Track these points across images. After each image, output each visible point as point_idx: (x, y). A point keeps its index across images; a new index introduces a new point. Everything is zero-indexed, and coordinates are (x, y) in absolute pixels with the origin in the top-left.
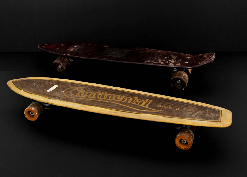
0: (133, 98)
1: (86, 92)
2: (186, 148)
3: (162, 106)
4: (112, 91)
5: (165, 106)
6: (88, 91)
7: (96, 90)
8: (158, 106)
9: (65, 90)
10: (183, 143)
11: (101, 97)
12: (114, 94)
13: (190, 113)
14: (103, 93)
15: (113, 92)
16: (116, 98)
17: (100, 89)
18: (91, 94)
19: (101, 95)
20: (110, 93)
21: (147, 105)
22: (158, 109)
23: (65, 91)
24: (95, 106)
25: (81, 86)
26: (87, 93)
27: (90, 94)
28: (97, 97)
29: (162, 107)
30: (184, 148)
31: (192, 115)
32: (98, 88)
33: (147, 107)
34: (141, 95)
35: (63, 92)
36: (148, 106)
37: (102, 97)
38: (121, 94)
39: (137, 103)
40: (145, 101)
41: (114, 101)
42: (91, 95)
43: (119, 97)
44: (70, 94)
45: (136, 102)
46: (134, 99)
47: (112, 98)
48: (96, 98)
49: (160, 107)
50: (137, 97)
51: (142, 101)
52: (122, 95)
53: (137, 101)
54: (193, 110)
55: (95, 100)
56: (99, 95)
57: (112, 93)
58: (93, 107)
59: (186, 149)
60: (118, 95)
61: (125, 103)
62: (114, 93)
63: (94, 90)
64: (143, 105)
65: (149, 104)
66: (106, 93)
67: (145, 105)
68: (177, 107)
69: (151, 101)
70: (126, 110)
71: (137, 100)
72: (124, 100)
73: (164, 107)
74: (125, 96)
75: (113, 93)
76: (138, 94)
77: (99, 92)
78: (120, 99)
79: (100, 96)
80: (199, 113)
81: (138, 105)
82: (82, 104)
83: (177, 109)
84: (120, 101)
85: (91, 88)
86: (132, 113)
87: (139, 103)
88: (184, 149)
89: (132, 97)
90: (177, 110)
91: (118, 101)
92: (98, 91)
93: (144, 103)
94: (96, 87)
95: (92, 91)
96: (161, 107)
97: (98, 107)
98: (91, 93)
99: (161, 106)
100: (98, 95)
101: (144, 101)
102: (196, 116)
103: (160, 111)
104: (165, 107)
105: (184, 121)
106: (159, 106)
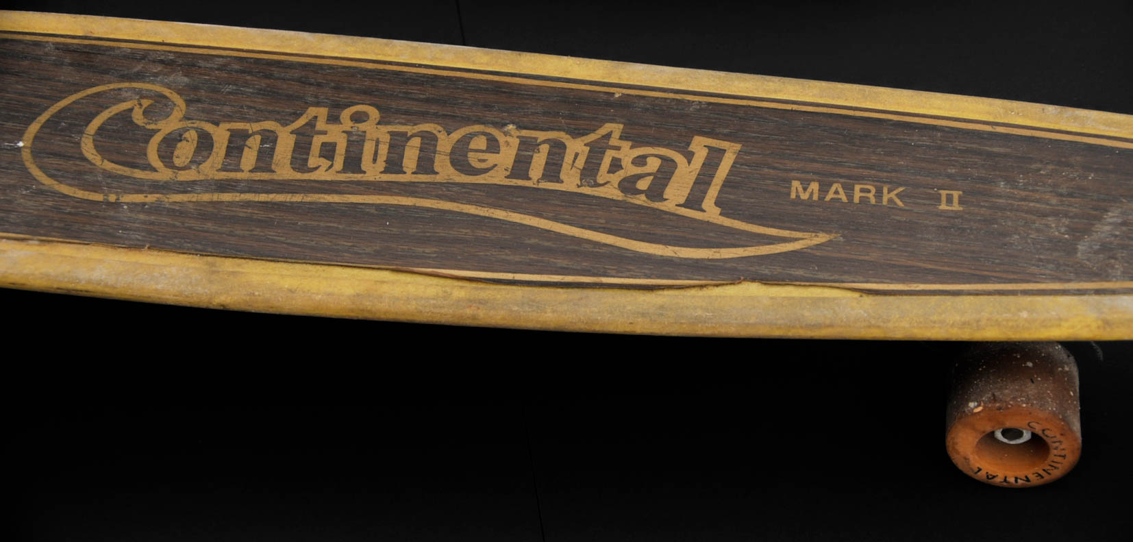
0: (592, 137)
1: (209, 127)
2: (1031, 477)
3: (824, 189)
4: (414, 90)
5: (849, 189)
6: (227, 109)
7: (290, 97)
8: (793, 196)
9: (34, 128)
10: (1005, 440)
11: (339, 162)
12: (436, 115)
13: (1057, 228)
14: (346, 114)
15: (427, 101)
16: (459, 160)
17: (319, 85)
18: (255, 142)
19: (336, 135)
20: (407, 113)
21: (713, 192)
22: (804, 218)
23: (36, 138)
24: (316, 261)
25: (159, 68)
26: (221, 135)
27: (250, 142)
28: (312, 162)
29: (828, 198)
30: (1016, 479)
31: (1075, 250)
32: (297, 74)
33: (710, 212)
34: (642, 103)
35: (21, 144)
36: (717, 204)
37: (353, 163)
38: (488, 107)
39: (628, 185)
40: (689, 156)
41: (449, 185)
42: (261, 153)
43: (480, 143)
44: (85, 159)
45: (621, 174)
46: (596, 151)
47: (425, 164)
48: (306, 176)
49: (809, 204)
50: (616, 128)
51: (664, 159)
52: (505, 125)
53: (630, 170)
54: (1071, 195)
55: (297, 198)
56: (324, 144)
57: (415, 107)
58: (297, 266)
59: (1028, 480)
60: (468, 121)
61: (537, 201)
62: (434, 108)
63: (271, 94)
64: (682, 201)
65: (727, 184)
66: (374, 113)
67: (694, 202)
68: (940, 181)
69: (731, 152)
70: (562, 262)
71: (627, 153)
72: (521, 167)
73: (843, 197)
74: (520, 127)
75: (423, 107)
76: (618, 93)
77: (312, 111)
78: (492, 159)
79: (328, 151)
80: (1124, 224)
81: (641, 200)
82: (203, 253)
83: (943, 207)
84: (498, 178)
85: (246, 84)
86: (617, 292)
87: (643, 185)
88: (1012, 480)
89: (576, 133)
90: (942, 214)
91: (479, 179)
92: (308, 105)
93: (686, 174)
94: (278, 64)
95: (261, 116)
96: (815, 197)
97: (337, 272)
98: (256, 127)
99: (815, 186)
100: (317, 141)
101: (679, 158)
102: (1105, 248)
103: (822, 238)
104: (850, 197)
105: (1024, 315)
106: (804, 196)
